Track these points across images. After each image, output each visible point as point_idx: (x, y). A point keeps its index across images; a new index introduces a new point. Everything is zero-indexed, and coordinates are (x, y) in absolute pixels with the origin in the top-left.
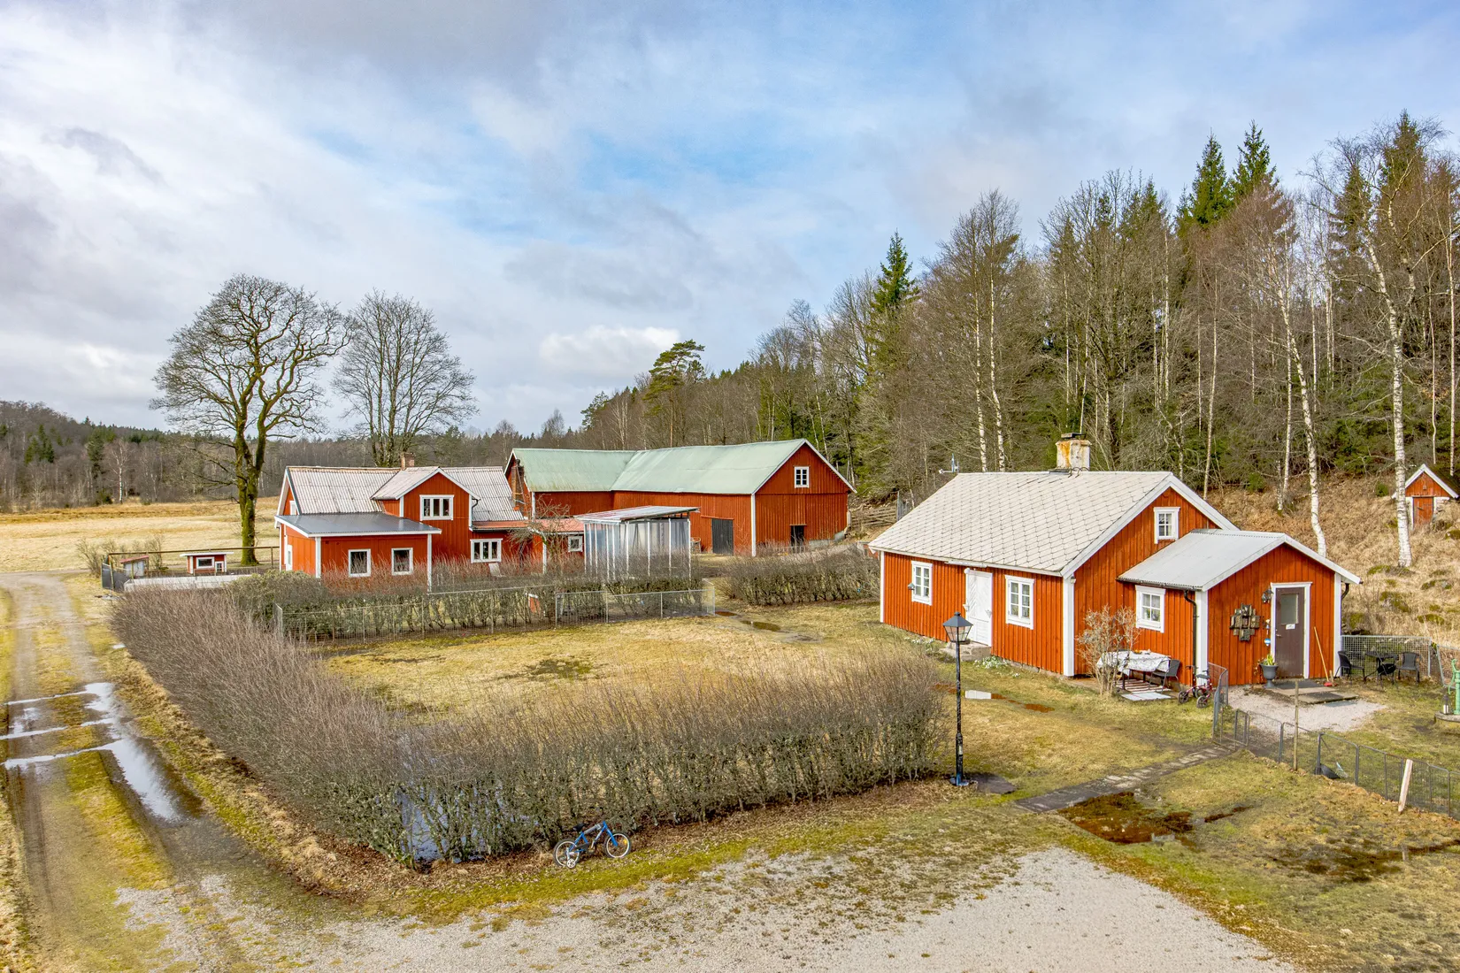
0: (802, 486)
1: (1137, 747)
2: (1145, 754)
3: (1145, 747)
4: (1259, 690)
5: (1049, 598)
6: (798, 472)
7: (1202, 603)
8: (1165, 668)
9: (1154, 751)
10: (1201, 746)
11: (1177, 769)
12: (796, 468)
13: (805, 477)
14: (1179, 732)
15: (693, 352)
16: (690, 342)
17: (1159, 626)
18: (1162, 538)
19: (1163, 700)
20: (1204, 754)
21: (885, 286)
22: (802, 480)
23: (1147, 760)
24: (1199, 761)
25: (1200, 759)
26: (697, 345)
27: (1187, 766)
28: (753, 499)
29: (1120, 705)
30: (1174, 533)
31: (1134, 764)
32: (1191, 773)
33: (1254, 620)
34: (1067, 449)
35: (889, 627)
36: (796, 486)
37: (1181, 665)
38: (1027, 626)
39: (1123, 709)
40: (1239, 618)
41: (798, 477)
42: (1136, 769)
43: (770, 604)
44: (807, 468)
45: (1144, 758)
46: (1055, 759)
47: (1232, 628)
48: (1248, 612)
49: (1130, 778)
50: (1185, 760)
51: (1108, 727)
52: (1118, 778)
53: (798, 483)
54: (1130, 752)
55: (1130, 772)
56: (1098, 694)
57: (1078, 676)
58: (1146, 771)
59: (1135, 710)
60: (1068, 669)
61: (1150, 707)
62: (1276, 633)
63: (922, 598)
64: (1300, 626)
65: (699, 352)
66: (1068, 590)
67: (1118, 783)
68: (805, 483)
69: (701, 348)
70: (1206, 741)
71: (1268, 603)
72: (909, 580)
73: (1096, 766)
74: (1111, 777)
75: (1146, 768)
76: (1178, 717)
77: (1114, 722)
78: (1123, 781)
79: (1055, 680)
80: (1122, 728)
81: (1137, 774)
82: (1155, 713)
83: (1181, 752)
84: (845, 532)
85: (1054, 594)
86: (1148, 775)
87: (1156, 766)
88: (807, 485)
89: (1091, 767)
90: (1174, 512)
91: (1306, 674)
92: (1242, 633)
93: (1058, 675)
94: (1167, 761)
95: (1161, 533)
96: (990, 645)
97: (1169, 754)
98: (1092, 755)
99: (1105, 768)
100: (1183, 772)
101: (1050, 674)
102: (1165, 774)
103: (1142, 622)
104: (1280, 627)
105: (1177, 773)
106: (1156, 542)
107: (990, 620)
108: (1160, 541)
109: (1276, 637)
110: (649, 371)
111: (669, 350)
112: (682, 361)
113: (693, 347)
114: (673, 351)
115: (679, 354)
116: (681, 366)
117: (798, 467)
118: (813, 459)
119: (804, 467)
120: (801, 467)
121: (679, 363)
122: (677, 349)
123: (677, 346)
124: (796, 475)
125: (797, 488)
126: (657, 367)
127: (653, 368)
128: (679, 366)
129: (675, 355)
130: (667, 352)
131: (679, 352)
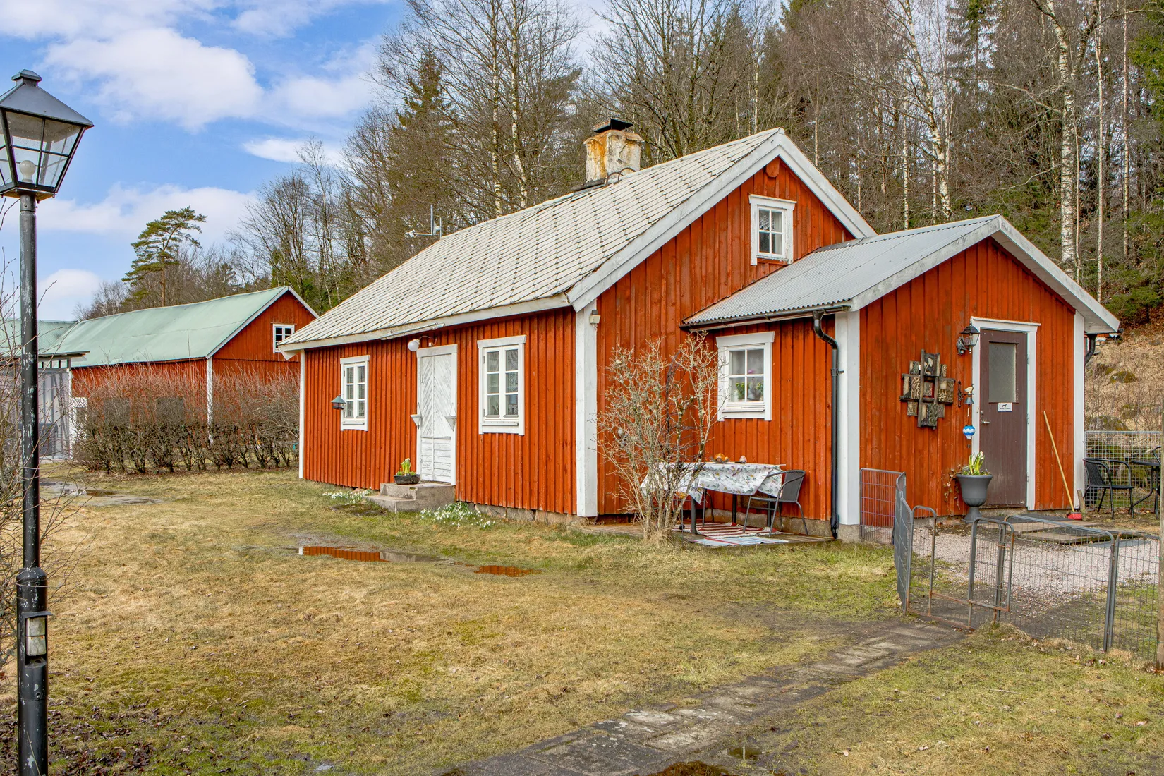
1: (720, 633)
2: (743, 645)
3: (742, 632)
4: (957, 527)
5: (551, 366)
6: (279, 331)
7: (848, 338)
8: (774, 488)
9: (764, 640)
10: (878, 625)
11: (838, 681)
12: (275, 326)
14: (818, 597)
15: (191, 223)
16: (187, 210)
17: (765, 409)
18: (764, 255)
19: (774, 547)
20: (896, 639)
21: (413, 105)
23: (751, 660)
24: (890, 660)
25: (893, 653)
26: (197, 214)
27: (862, 671)
28: (209, 364)
29: (684, 555)
30: (786, 250)
31: (713, 671)
32: (882, 689)
33: (944, 386)
34: (602, 146)
35: (311, 484)
36: (275, 350)
37: (806, 480)
38: (512, 431)
39: (693, 562)
40: (916, 379)
41: (279, 338)
42: (722, 687)
43: (143, 471)
44: (292, 327)
45: (744, 656)
46: (492, 672)
47: (905, 401)
48: (933, 369)
49: (702, 714)
50: (855, 657)
51: (653, 596)
52: (662, 718)
54: (705, 643)
55: (703, 695)
56: (640, 539)
57: (605, 517)
58: (749, 691)
59: (716, 563)
60: (586, 503)
61: (748, 557)
62: (982, 416)
63: (355, 421)
64: (1021, 405)
65: (197, 223)
66: (585, 337)
67: (661, 731)
69: (201, 218)
70: (888, 612)
71: (966, 354)
72: (338, 393)
73: (603, 685)
74: (643, 716)
75: (751, 681)
76: (811, 572)
77: (668, 585)
78: (677, 727)
79: (561, 528)
80: (685, 595)
81: (721, 700)
82: (761, 567)
83: (839, 640)
85: (559, 354)
86: (756, 701)
87: (777, 676)
89: (587, 687)
90: (787, 209)
91: (1031, 503)
92: (924, 410)
93: (568, 519)
94: (807, 661)
95: (764, 246)
96: (453, 482)
97: (807, 643)
98: (599, 654)
99: (628, 689)
100: (858, 688)
101: (554, 519)
102: (807, 695)
103: (729, 406)
104: (988, 405)
105: (841, 691)
106: (754, 262)
107: (453, 434)
108: (761, 262)
109: (982, 425)
110: (132, 245)
111: (159, 219)
112: (176, 233)
113: (191, 217)
114: (165, 221)
115: (172, 225)
116: (175, 239)
117: (280, 322)
118: (301, 314)
119: (287, 323)
120: (283, 323)
121: (173, 236)
122: (170, 218)
123: (171, 215)
124: (274, 334)
125: (276, 353)
126: (143, 239)
127: (137, 241)
128: (173, 239)
129: (168, 226)
130: (157, 222)
131: (173, 223)
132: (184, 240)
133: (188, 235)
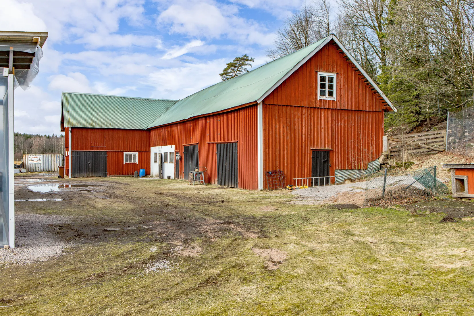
0: (327, 98)
6: (322, 79)
12: (320, 74)
13: (331, 87)
15: (247, 62)
16: (245, 56)
22: (327, 90)
26: (250, 58)
28: (260, 110)
36: (319, 97)
41: (323, 86)
44: (334, 75)
53: (323, 93)
65: (250, 62)
68: (331, 94)
69: (252, 60)
84: (381, 160)
88: (334, 98)
110: (220, 74)
111: (232, 62)
112: (240, 68)
113: (247, 60)
114: (235, 62)
115: (238, 64)
116: (239, 71)
117: (323, 71)
118: (342, 63)
119: (330, 72)
120: (327, 71)
121: (239, 69)
122: (237, 60)
123: (238, 59)
124: (319, 82)
125: (320, 100)
126: (225, 72)
127: (222, 72)
128: (238, 71)
129: (236, 65)
130: (231, 63)
131: (238, 63)
132: (243, 71)
133: (246, 69)
